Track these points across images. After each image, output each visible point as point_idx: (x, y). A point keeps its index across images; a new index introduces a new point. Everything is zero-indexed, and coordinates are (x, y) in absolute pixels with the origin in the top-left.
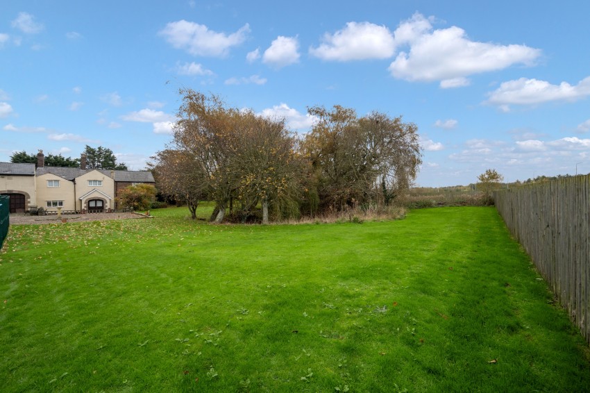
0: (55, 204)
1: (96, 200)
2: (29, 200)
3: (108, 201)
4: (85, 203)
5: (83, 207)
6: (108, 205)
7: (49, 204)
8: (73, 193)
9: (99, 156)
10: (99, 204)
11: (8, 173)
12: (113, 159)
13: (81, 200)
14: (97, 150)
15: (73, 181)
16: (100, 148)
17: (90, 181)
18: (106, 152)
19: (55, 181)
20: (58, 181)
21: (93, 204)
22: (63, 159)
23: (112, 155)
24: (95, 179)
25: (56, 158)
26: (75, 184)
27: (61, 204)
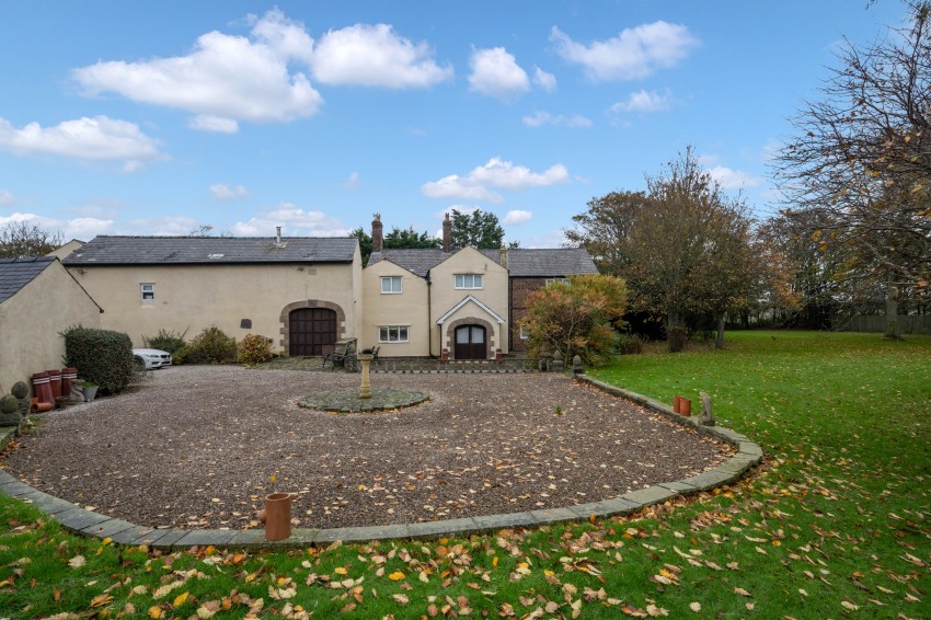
0: (394, 334)
1: (470, 326)
2: (343, 324)
3: (496, 329)
4: (449, 333)
5: (444, 346)
6: (498, 342)
7: (383, 334)
8: (426, 307)
9: (474, 231)
10: (478, 338)
11: (310, 259)
12: (498, 235)
13: (440, 325)
14: (472, 217)
15: (427, 277)
16: (476, 214)
17: (458, 276)
18: (486, 220)
19: (394, 277)
20: (399, 277)
21: (463, 338)
22: (416, 236)
23: (497, 225)
24: (469, 271)
25: (404, 234)
26: (429, 284)
27: (404, 334)
